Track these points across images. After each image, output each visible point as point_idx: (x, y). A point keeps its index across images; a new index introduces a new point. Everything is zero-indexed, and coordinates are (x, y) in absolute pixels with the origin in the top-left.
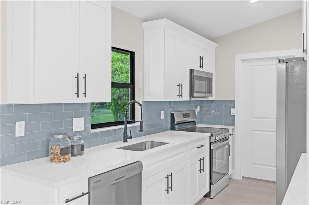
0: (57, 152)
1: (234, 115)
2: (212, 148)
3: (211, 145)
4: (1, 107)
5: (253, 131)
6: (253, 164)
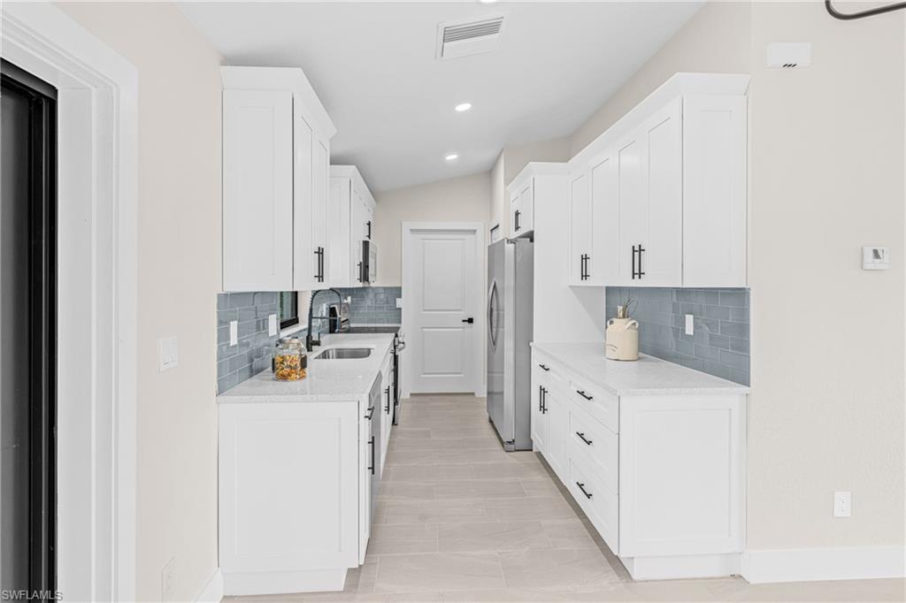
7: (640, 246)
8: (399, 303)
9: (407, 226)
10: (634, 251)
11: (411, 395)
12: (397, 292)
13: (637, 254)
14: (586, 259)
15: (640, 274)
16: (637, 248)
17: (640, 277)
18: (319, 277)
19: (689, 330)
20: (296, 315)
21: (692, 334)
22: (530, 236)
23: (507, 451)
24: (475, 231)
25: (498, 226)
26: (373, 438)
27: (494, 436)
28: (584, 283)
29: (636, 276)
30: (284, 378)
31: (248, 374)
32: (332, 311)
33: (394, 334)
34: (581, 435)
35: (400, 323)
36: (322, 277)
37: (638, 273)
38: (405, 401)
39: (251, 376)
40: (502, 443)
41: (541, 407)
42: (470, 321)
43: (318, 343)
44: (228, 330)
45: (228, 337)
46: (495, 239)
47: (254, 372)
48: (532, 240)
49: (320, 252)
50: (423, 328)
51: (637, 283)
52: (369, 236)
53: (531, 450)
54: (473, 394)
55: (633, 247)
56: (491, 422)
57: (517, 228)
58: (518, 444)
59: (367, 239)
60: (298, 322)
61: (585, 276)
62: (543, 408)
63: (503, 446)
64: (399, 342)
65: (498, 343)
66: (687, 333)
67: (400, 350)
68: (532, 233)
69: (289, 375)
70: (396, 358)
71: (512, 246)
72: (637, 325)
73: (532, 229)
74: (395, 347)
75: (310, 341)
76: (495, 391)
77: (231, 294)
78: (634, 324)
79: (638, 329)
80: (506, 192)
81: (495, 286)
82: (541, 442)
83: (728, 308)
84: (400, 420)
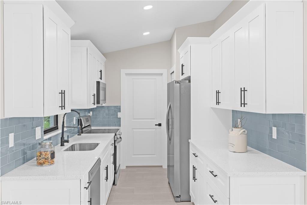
0: (48, 157)
1: (120, 117)
2: (116, 145)
3: (116, 143)
4: (1, 121)
5: (133, 130)
6: (134, 155)
7: (244, 88)
8: (119, 115)
9: (123, 72)
10: (241, 91)
11: (127, 167)
12: (118, 109)
13: (243, 92)
14: (218, 93)
15: (244, 104)
16: (243, 89)
17: (244, 106)
18: (62, 107)
19: (275, 136)
20: (57, 124)
21: (276, 138)
22: (189, 79)
23: (176, 202)
24: (162, 74)
25: (173, 72)
26: (91, 199)
27: (170, 192)
28: (217, 106)
29: (243, 105)
30: (41, 164)
31: (21, 161)
32: (79, 122)
33: (114, 134)
34: (211, 196)
35: (120, 126)
36: (64, 106)
37: (243, 104)
38: (123, 170)
39: (24, 163)
40: (174, 197)
41: (193, 177)
42: (160, 125)
43: (67, 141)
44: (8, 138)
45: (8, 143)
46: (173, 79)
47: (25, 160)
48: (190, 82)
49: (63, 93)
50: (133, 129)
51: (242, 109)
52: (101, 78)
53: (190, 201)
54: (161, 166)
55: (241, 88)
56: (169, 183)
57: (183, 74)
58: (183, 198)
59: (99, 80)
60: (58, 129)
61: (218, 103)
62: (194, 178)
63: (174, 198)
64: (117, 138)
65: (172, 140)
66: (273, 137)
67: (118, 143)
68: (190, 77)
69: (44, 163)
70: (115, 147)
71: (178, 84)
72: (246, 132)
73: (190, 75)
74: (115, 141)
75: (63, 140)
76: (171, 165)
77: (9, 118)
78: (244, 131)
79: (247, 134)
80: (177, 52)
81: (170, 107)
82: (194, 197)
83: (294, 125)
84: (117, 183)
